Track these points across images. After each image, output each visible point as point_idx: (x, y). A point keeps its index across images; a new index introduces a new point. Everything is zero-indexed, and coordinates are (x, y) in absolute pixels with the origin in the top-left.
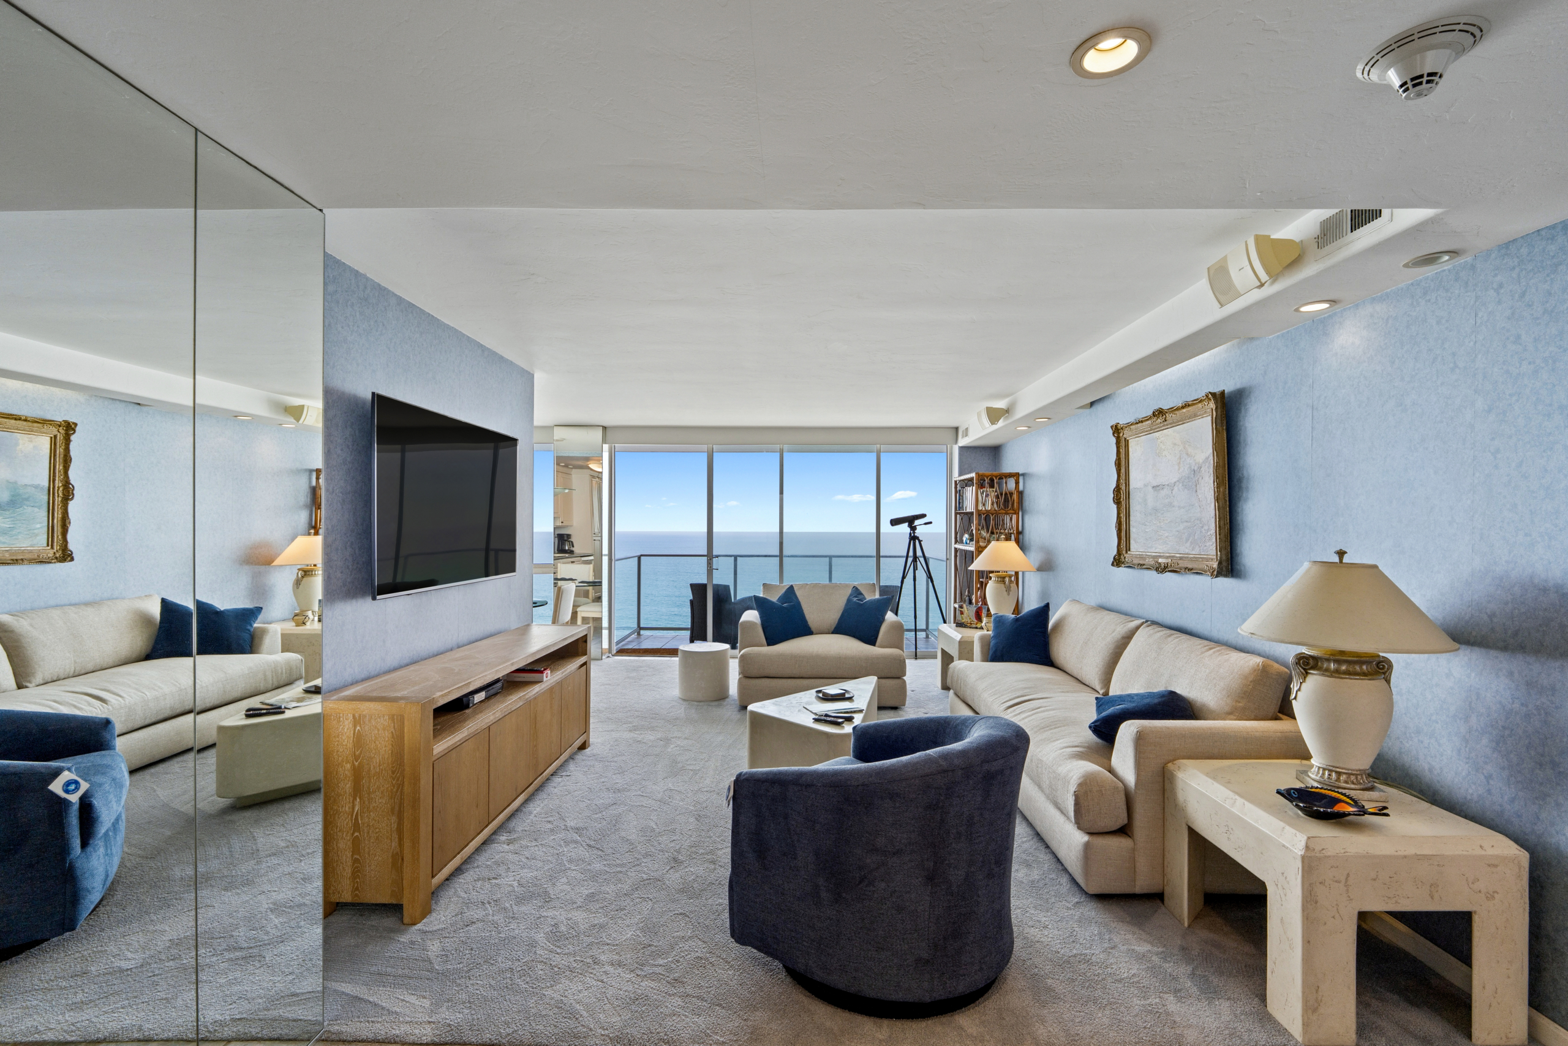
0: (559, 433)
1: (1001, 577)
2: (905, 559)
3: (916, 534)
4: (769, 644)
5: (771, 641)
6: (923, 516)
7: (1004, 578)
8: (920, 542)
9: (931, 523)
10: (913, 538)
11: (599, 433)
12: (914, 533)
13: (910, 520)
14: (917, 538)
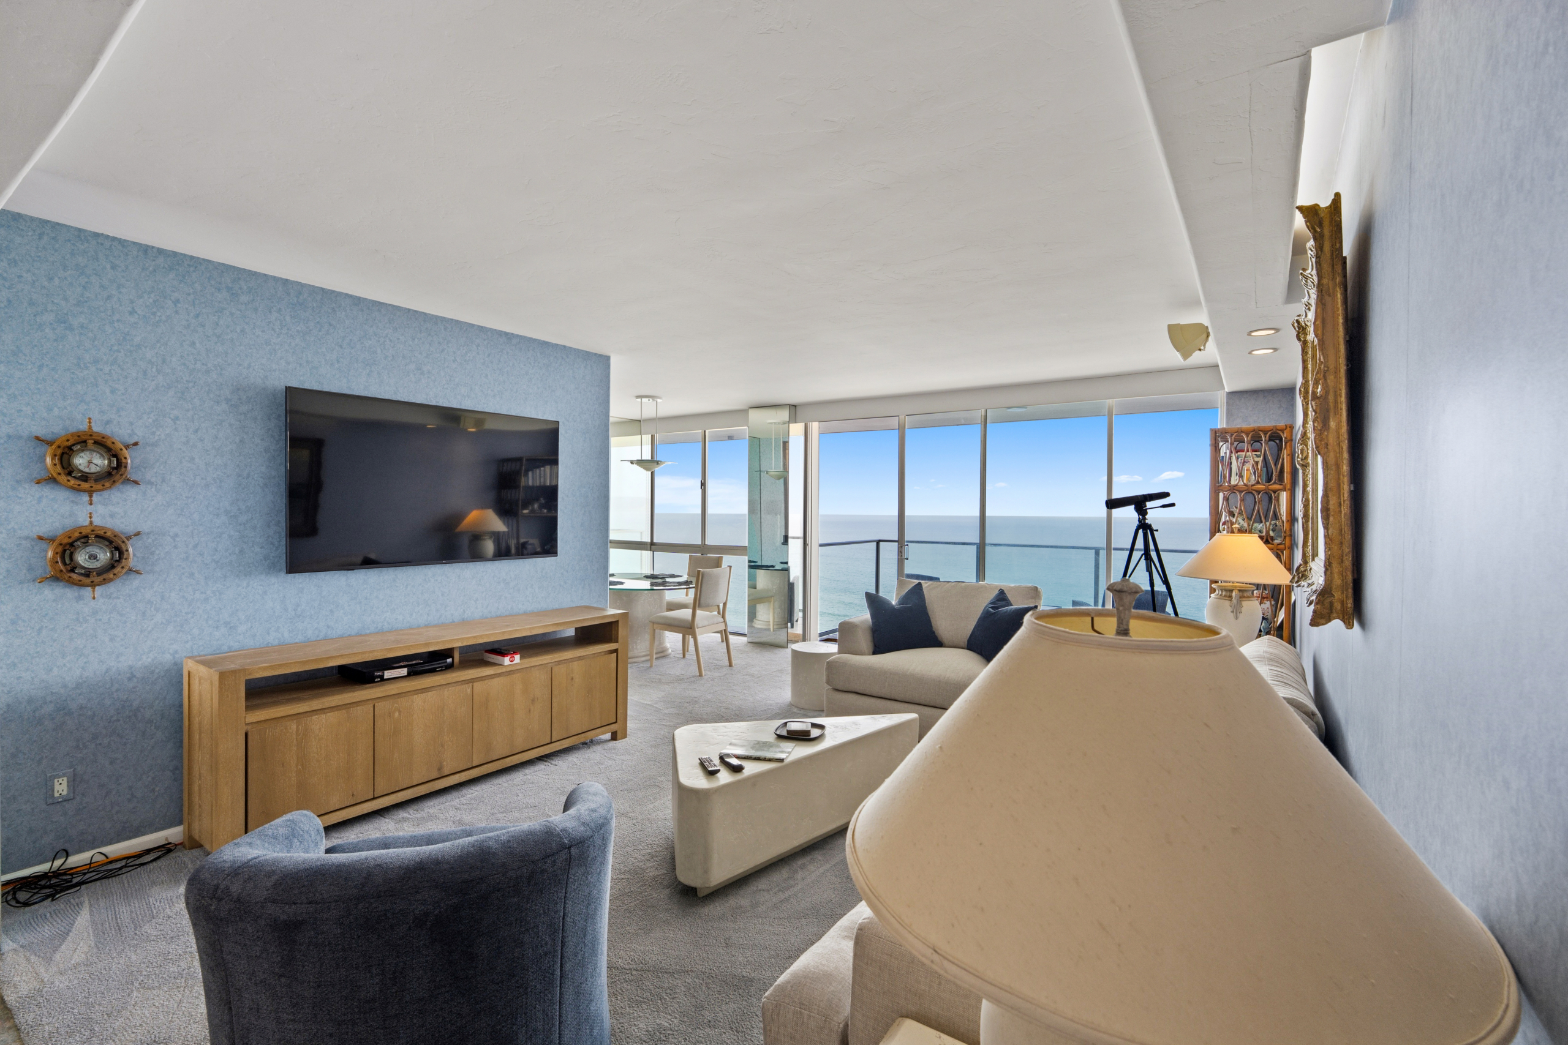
0: (755, 416)
1: (1226, 590)
2: (1127, 553)
3: (1147, 521)
4: (875, 653)
5: (878, 650)
6: (1165, 495)
7: (1231, 591)
8: (1152, 531)
9: (1173, 505)
10: (1144, 526)
11: (784, 415)
12: (1145, 519)
13: (1140, 503)
14: (1149, 527)
